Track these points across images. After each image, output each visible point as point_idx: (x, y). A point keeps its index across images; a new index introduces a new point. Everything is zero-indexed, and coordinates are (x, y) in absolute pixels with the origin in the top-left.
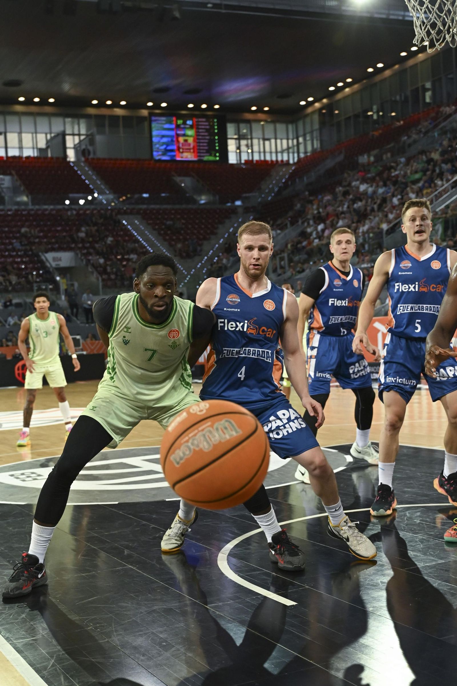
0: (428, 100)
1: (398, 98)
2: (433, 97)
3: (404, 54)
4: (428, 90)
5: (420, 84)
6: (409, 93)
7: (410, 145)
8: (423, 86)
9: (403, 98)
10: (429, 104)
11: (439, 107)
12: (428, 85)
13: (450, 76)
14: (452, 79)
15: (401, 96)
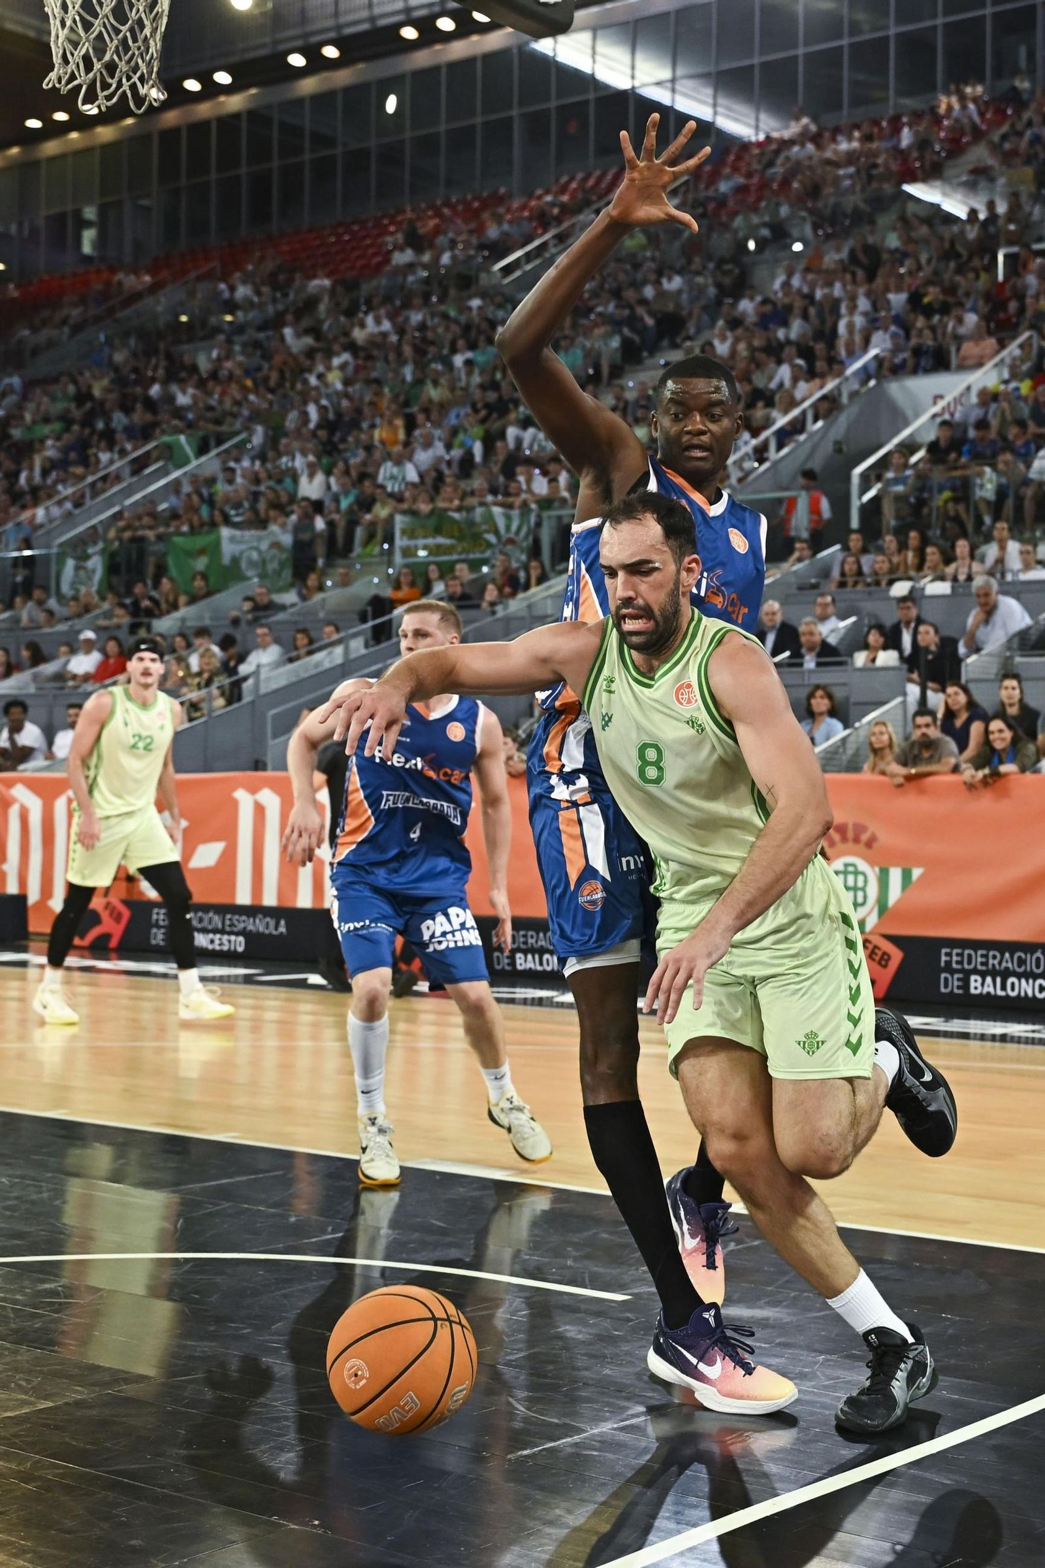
0: (87, 248)
1: (13, 228)
2: (101, 242)
3: (34, 124)
4: (88, 224)
5: (69, 208)
6: (41, 223)
7: (35, 352)
8: (78, 213)
9: (26, 232)
10: (88, 259)
11: (113, 270)
12: (90, 213)
13: (144, 202)
14: (148, 209)
15: (20, 225)
